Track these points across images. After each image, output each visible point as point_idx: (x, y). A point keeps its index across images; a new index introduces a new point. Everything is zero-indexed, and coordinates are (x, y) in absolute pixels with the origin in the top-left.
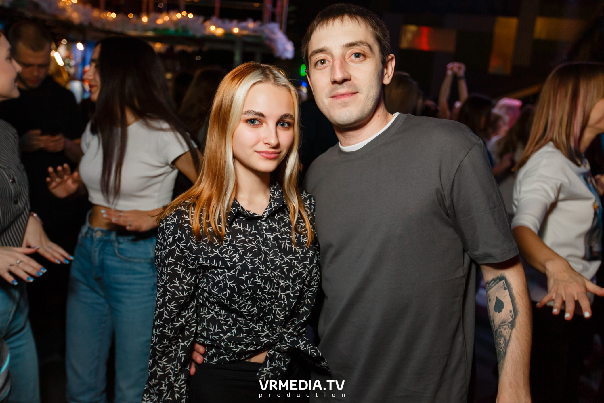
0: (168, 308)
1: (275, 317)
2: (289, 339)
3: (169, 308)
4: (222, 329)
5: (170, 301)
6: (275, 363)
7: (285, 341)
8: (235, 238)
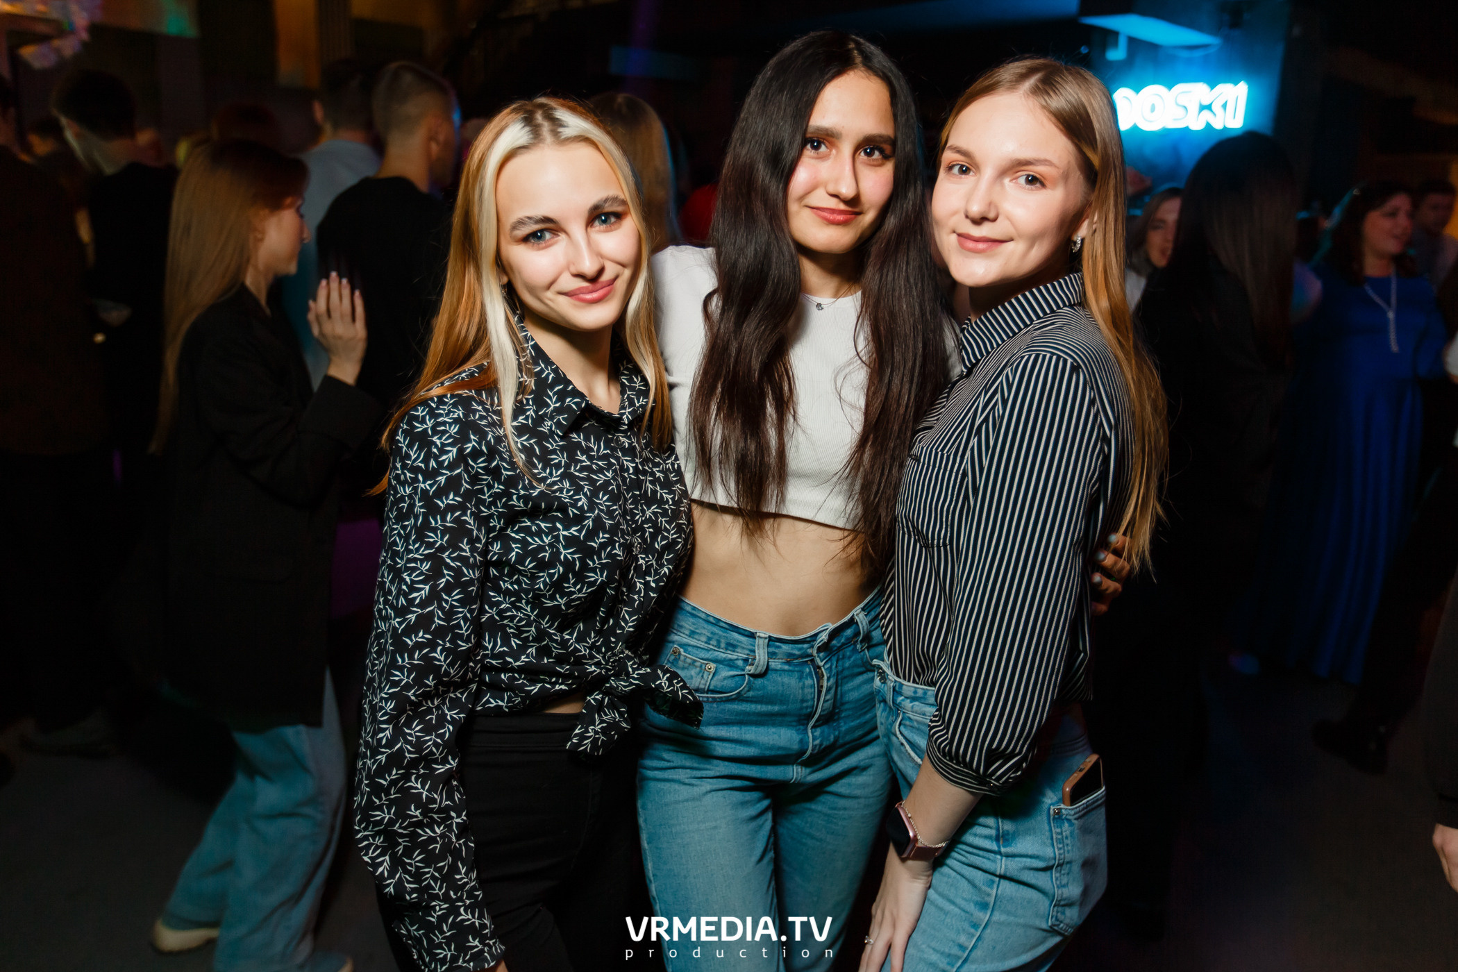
0: (444, 605)
1: (617, 624)
2: (634, 670)
3: (447, 604)
4: (510, 646)
5: (449, 589)
6: (606, 715)
7: (628, 674)
8: (572, 460)
